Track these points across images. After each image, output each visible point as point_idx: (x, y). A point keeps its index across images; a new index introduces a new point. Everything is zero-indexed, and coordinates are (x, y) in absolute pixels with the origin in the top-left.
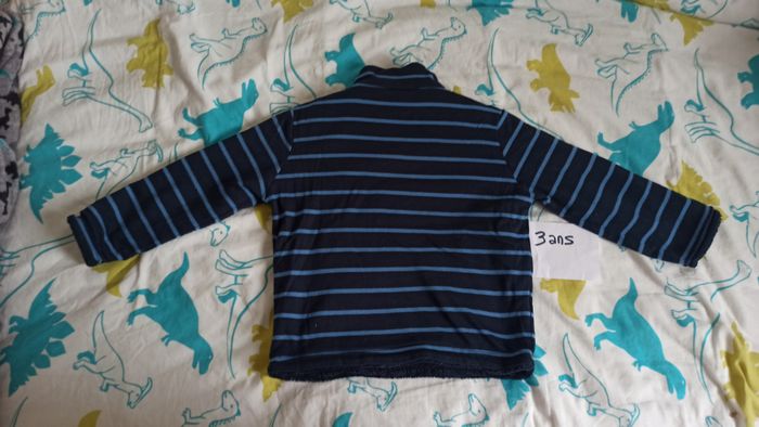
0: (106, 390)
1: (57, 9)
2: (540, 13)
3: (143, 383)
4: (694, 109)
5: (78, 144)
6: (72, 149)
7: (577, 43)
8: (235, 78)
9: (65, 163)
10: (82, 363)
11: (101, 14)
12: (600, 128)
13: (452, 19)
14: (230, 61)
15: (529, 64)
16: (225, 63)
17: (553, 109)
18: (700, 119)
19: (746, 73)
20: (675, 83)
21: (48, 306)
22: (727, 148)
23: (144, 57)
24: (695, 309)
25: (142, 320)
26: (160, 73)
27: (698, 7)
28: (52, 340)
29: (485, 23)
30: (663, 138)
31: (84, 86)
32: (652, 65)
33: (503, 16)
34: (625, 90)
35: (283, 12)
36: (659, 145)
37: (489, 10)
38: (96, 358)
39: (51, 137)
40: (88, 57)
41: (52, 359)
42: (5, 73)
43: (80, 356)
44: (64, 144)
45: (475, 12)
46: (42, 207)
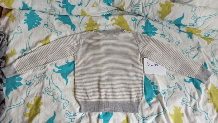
1: (20, 32)
2: (164, 36)
6: (19, 75)
7: (176, 45)
9: (17, 80)
27: (209, 35)
32: (199, 51)
33: (153, 36)
37: (149, 34)
42: (2, 51)
46: (9, 94)
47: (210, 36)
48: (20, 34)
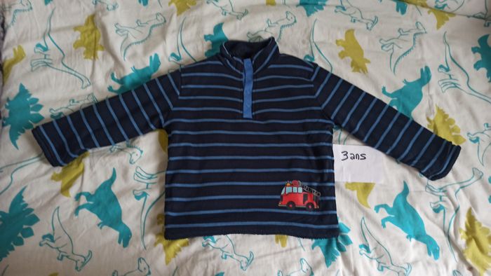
0: (61, 259)
1: (26, 8)
2: (344, 9)
3: (85, 254)
4: (444, 70)
5: (41, 96)
6: (37, 100)
7: (368, 28)
8: (145, 52)
9: (33, 109)
10: (46, 241)
11: (56, 11)
12: (384, 84)
13: (287, 12)
14: (142, 42)
15: (337, 41)
16: (138, 43)
17: (354, 71)
18: (448, 77)
19: (477, 48)
20: (431, 54)
21: (22, 204)
22: (465, 96)
23: (85, 39)
24: (445, 201)
25: (84, 212)
26: (95, 50)
27: (446, 5)
28: (25, 227)
29: (308, 15)
30: (424, 89)
31: (45, 58)
32: (417, 42)
33: (319, 11)
34: (399, 59)
35: (176, 9)
36: (421, 95)
37: (310, 7)
38: (55, 238)
39: (23, 92)
40: (48, 40)
41: (25, 240)
43: (44, 237)
44: (32, 97)
45: (302, 8)
46: (17, 139)
47: (446, 7)
48: (26, 13)
